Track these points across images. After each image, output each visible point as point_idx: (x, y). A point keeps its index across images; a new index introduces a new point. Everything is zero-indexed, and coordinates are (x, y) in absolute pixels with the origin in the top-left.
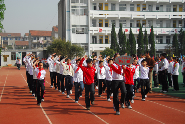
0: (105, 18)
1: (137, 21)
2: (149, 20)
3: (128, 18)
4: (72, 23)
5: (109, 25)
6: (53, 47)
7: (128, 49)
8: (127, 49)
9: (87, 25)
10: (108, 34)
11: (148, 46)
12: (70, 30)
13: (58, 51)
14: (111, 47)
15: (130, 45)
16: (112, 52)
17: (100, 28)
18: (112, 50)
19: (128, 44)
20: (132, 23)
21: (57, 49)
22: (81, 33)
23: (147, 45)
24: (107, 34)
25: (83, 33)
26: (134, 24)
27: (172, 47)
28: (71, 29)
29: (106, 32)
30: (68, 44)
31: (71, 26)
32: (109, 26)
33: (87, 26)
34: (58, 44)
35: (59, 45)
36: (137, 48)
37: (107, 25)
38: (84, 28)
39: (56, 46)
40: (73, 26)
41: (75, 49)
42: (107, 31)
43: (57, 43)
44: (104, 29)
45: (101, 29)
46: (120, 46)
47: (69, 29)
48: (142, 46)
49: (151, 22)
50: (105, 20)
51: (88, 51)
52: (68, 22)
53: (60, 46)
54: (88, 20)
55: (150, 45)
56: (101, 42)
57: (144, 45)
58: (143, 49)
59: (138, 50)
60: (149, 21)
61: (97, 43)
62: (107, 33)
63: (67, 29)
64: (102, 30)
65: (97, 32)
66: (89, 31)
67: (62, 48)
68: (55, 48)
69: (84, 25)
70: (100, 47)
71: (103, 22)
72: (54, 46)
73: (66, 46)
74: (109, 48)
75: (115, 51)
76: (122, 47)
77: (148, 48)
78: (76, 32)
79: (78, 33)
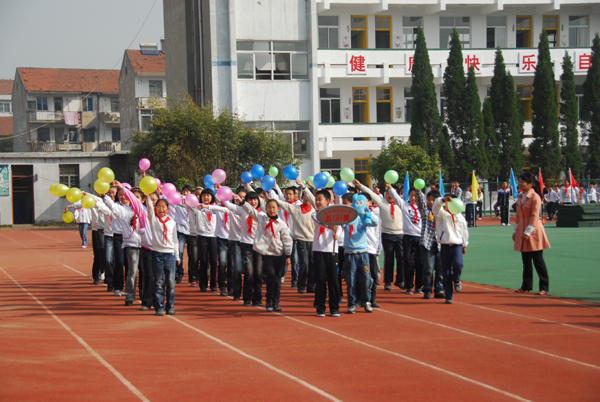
0: (377, 11)
1: (520, 20)
2: (574, 14)
3: (478, 9)
4: (239, 32)
5: (394, 42)
6: (159, 141)
7: (487, 144)
8: (483, 148)
9: (303, 38)
10: (391, 79)
11: (578, 128)
12: (228, 63)
13: (183, 159)
14: (414, 138)
15: (497, 127)
16: (418, 159)
17: (357, 53)
18: (417, 150)
19: (487, 124)
20: (496, 27)
21: (179, 148)
22: (276, 78)
23: (575, 125)
24: (386, 81)
25: (288, 78)
26: (506, 34)
28: (234, 58)
29: (382, 73)
30: (226, 125)
31: (233, 45)
32: (394, 47)
33: (304, 45)
34: (181, 125)
35: (187, 128)
36: (527, 142)
37: (384, 41)
38: (292, 52)
39: (172, 137)
40: (245, 44)
41: (258, 147)
42: (386, 67)
43: (176, 121)
44: (371, 56)
45: (362, 59)
46: (450, 132)
47: (225, 60)
48: (550, 129)
49: (582, 20)
50: (376, 17)
51: (309, 157)
52: (219, 27)
53: (190, 136)
54: (308, 18)
55: (588, 126)
56: (359, 117)
57: (560, 126)
58: (555, 144)
59: (532, 147)
60: (572, 18)
61: (343, 120)
62: (388, 74)
63: (215, 57)
64: (366, 63)
65: (341, 73)
66: (311, 65)
67: (200, 143)
68: (171, 143)
69: (291, 38)
70: (356, 139)
71: (365, 26)
72: (163, 136)
73: (218, 135)
74: (406, 141)
75: (431, 153)
76: (463, 137)
77: (580, 139)
78: (255, 74)
79: (264, 75)
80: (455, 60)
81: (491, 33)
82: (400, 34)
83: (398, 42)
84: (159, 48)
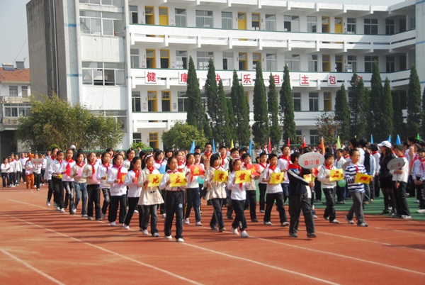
0: (161, 47)
1: (240, 54)
2: (269, 53)
3: (218, 47)
4: (83, 57)
5: (171, 64)
6: (37, 122)
7: (230, 125)
8: (228, 126)
9: (122, 61)
10: (171, 86)
11: (278, 116)
12: (77, 75)
13: (54, 133)
14: (189, 121)
15: (235, 115)
16: (193, 133)
17: (151, 71)
18: (192, 128)
19: (230, 113)
20: (228, 59)
21: (51, 126)
22: (106, 84)
23: (276, 114)
24: (168, 87)
25: (113, 84)
26: (233, 62)
27: (336, 119)
28: (80, 72)
29: (166, 83)
30: (78, 113)
31: (80, 64)
32: (171, 68)
33: (123, 65)
34: (52, 111)
35: (55, 114)
36: (252, 123)
37: (165, 64)
38: (115, 69)
39: (46, 119)
40: (86, 64)
41: (99, 125)
42: (168, 79)
43: (49, 110)
44: (160, 73)
45: (154, 74)
46: (209, 117)
47: (75, 73)
48: (263, 116)
49: (273, 56)
50: (161, 50)
51: (127, 131)
52: (71, 54)
53: (56, 120)
54: (125, 49)
55: (283, 115)
56: (152, 108)
57: (269, 115)
58: (266, 125)
59: (254, 127)
60: (268, 55)
61: (142, 109)
62: (169, 83)
63: (68, 71)
64: (156, 77)
65: (142, 82)
66: (127, 77)
67: (64, 123)
68: (45, 123)
69: (115, 61)
70: (150, 121)
71: (155, 56)
72: (40, 119)
73: (75, 118)
74: (184, 122)
75: (199, 129)
76: (216, 120)
77: (279, 122)
78: (93, 82)
79: (98, 83)
80: (211, 76)
81: (225, 61)
82: (175, 61)
83: (173, 65)
84: (15, 67)
